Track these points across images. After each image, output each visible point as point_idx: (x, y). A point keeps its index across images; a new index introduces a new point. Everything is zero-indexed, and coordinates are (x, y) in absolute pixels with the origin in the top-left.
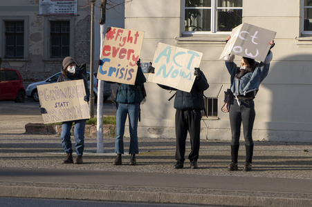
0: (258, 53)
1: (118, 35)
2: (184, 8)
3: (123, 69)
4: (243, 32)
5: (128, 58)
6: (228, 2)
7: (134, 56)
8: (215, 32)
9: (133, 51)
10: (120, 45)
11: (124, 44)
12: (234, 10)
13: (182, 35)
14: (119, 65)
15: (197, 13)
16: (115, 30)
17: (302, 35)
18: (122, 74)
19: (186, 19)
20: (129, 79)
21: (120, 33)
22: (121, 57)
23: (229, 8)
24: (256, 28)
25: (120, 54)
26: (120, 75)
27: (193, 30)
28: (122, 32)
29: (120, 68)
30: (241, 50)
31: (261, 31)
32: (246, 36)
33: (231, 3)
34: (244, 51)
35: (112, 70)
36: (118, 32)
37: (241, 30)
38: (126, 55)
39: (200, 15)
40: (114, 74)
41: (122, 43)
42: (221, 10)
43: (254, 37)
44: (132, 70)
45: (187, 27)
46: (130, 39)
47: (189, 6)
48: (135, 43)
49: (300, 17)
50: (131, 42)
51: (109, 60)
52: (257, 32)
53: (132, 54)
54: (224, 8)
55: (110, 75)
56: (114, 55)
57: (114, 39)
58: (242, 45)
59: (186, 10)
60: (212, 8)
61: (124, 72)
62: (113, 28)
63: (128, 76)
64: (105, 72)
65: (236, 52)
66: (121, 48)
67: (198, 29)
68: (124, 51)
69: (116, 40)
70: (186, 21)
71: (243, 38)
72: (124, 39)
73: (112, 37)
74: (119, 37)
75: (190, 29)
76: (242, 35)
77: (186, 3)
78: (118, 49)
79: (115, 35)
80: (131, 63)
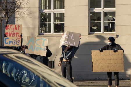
0: (75, 43)
1: (10, 27)
2: (40, 23)
3: (15, 41)
4: (67, 35)
5: (17, 36)
6: (58, 20)
7: (19, 35)
8: (53, 33)
9: (18, 33)
10: (12, 31)
11: (14, 31)
12: (61, 23)
13: (39, 35)
14: (13, 40)
15: (45, 25)
16: (8, 26)
17: (89, 34)
18: (15, 43)
19: (41, 28)
20: (18, 44)
21: (11, 27)
22: (13, 36)
23: (58, 23)
24: (72, 33)
25: (13, 35)
26: (14, 43)
27: (44, 32)
28: (12, 26)
29: (14, 41)
30: (68, 43)
31: (74, 34)
32: (69, 37)
33: (59, 21)
34: (69, 43)
35: (10, 42)
36: (10, 26)
37: (66, 35)
38: (15, 35)
39: (47, 26)
40: (11, 43)
41: (13, 31)
42: (55, 23)
43: (72, 37)
44: (19, 41)
45: (41, 31)
46: (16, 28)
47: (42, 22)
48: (19, 30)
49: (88, 26)
50: (17, 30)
51: (8, 38)
52: (73, 35)
53: (18, 35)
54: (56, 23)
55: (9, 44)
56: (10, 36)
57: (9, 29)
58: (68, 41)
59: (41, 24)
60: (52, 23)
61: (16, 42)
62: (8, 25)
63: (18, 43)
64: (7, 43)
65: (66, 44)
66: (13, 33)
67: (46, 32)
68: (14, 34)
69: (10, 29)
70: (41, 29)
71: (67, 38)
72: (13, 29)
73: (8, 29)
74: (11, 28)
75: (43, 32)
76: (67, 36)
77: (41, 21)
78: (12, 33)
79: (9, 28)
80: (18, 38)
